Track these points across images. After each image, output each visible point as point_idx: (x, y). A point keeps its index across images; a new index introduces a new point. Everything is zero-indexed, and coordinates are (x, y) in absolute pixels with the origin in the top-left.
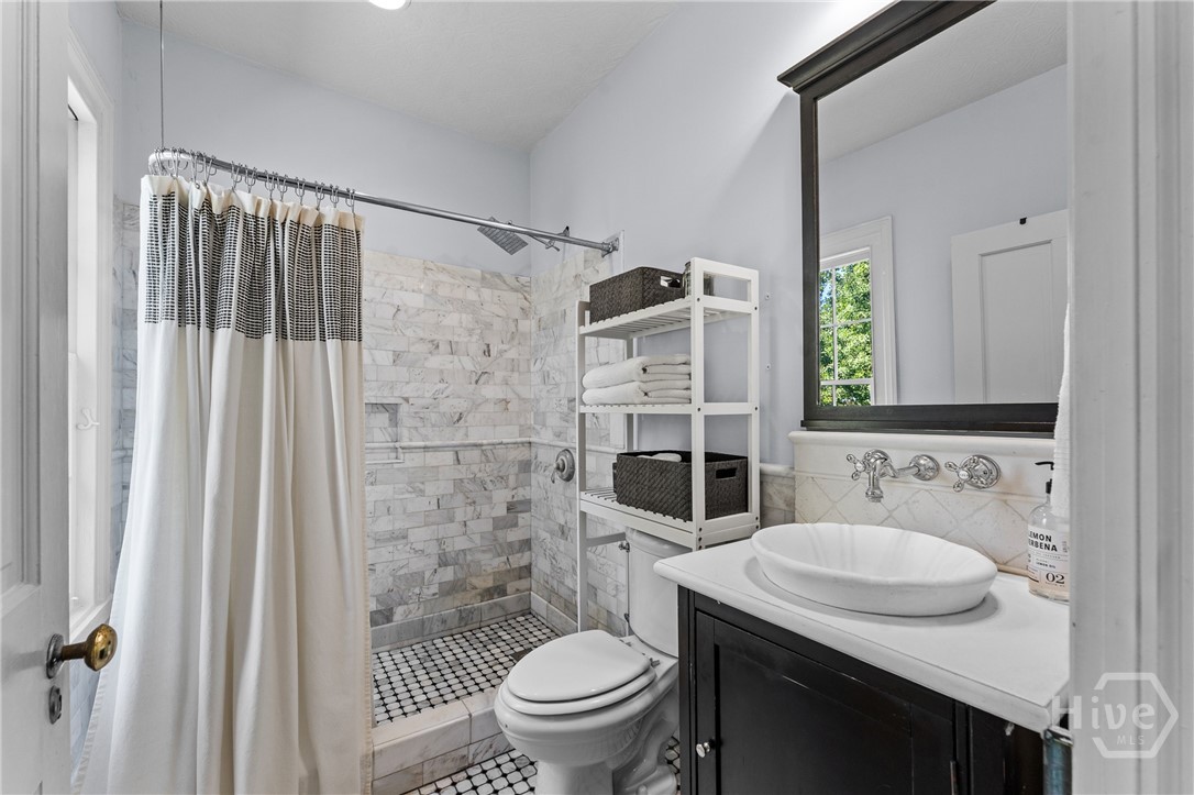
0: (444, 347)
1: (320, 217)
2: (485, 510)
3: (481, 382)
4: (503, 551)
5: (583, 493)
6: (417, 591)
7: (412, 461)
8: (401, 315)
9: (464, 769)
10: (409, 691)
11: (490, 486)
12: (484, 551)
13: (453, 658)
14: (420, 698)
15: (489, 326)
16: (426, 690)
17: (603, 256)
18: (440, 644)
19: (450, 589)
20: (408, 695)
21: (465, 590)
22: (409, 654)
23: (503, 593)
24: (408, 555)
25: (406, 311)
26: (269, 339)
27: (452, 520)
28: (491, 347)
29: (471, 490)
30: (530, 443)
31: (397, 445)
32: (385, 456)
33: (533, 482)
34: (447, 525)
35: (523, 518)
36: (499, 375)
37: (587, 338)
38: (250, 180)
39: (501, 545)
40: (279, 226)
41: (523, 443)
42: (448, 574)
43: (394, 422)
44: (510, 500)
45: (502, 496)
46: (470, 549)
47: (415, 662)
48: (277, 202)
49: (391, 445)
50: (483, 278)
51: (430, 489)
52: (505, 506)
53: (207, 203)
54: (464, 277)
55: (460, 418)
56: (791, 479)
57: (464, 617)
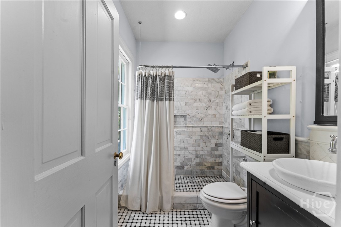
0: (198, 100)
1: (165, 73)
2: (209, 145)
3: (208, 109)
4: (214, 157)
5: (232, 142)
6: (190, 163)
7: (189, 130)
8: (187, 93)
9: (195, 209)
10: (186, 187)
11: (210, 138)
12: (208, 156)
13: (198, 182)
14: (188, 189)
15: (210, 94)
16: (190, 188)
17: (243, 69)
18: (195, 178)
19: (199, 164)
20: (185, 187)
21: (202, 165)
22: (187, 178)
23: (214, 168)
24: (188, 154)
25: (188, 92)
26: (155, 101)
27: (199, 146)
28: (211, 100)
29: (205, 139)
30: (222, 127)
31: (186, 126)
32: (183, 128)
33: (223, 138)
34: (198, 147)
35: (220, 148)
36: (213, 107)
37: (234, 95)
38: (153, 68)
39: (213, 155)
40: (157, 77)
41: (220, 127)
42: (198, 160)
43: (186, 120)
44: (216, 143)
45: (213, 142)
46: (204, 155)
47: (188, 181)
48: (157, 72)
49: (185, 126)
50: (209, 81)
51: (194, 137)
52: (214, 144)
53: (145, 75)
54: (203, 81)
55: (202, 119)
56: (308, 143)
57: (202, 173)
